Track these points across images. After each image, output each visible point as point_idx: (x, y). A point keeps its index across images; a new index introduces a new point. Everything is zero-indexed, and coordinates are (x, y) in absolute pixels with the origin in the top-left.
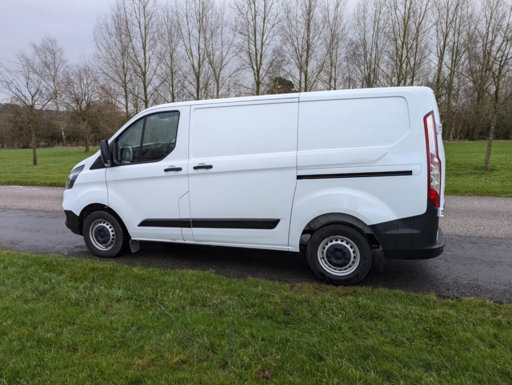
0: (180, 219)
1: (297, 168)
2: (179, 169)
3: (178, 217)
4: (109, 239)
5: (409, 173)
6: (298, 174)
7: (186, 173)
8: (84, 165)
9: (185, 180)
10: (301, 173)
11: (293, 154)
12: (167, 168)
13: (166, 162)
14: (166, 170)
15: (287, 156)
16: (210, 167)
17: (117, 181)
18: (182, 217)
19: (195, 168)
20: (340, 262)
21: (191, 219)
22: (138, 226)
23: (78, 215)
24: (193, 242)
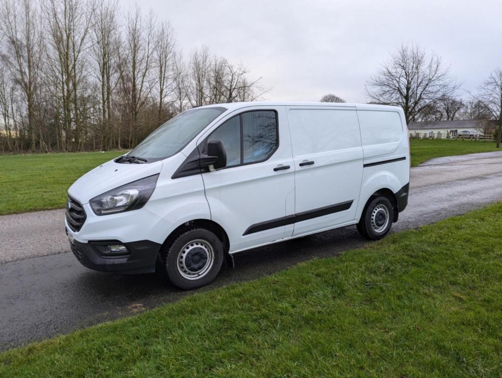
0: (286, 216)
1: (364, 159)
2: (288, 167)
4: (206, 262)
5: (404, 158)
6: (364, 164)
9: (292, 177)
11: (359, 149)
12: (276, 167)
13: (276, 161)
14: (275, 170)
16: (312, 163)
19: (301, 165)
20: (382, 222)
21: (296, 215)
22: (243, 235)
23: (162, 243)
24: (291, 238)
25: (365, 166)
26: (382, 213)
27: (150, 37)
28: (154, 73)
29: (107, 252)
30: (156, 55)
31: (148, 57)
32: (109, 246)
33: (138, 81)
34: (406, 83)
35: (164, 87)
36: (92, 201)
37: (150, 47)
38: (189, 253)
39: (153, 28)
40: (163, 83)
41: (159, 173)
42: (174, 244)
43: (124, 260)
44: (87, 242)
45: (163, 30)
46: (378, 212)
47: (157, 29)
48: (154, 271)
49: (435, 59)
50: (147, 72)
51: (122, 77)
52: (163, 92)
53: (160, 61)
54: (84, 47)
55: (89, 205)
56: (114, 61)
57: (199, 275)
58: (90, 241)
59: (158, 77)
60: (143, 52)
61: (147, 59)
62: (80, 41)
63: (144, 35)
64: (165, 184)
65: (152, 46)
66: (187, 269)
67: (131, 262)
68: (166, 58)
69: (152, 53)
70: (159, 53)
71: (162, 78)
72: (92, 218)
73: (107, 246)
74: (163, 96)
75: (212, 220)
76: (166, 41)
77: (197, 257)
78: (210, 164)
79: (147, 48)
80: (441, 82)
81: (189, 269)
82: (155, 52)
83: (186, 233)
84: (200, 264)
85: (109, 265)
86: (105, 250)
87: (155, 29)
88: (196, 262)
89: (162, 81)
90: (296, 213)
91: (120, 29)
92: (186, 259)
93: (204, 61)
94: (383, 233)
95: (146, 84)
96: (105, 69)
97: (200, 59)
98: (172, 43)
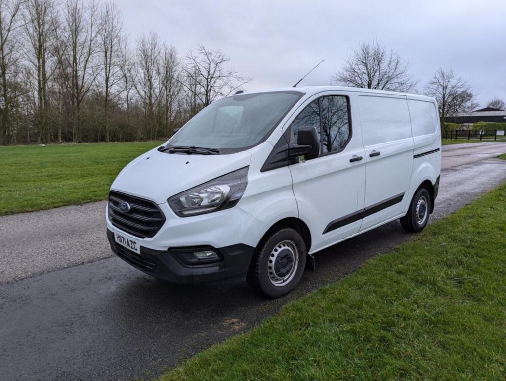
1: (414, 150)
2: (361, 159)
3: (356, 211)
4: (292, 265)
5: (438, 150)
6: (415, 154)
7: (365, 162)
9: (363, 169)
12: (351, 158)
14: (351, 161)
16: (379, 154)
17: (306, 182)
19: (371, 156)
20: (423, 214)
21: (364, 209)
22: (323, 234)
23: (255, 246)
24: (357, 234)
25: (415, 157)
26: (423, 205)
27: (93, 18)
28: (98, 58)
29: (193, 260)
30: (99, 39)
31: (91, 41)
32: (195, 254)
33: (80, 67)
34: (368, 80)
35: (111, 74)
36: (169, 200)
37: (93, 29)
38: (278, 256)
39: (97, 9)
40: (109, 70)
41: (248, 166)
43: (215, 269)
44: (166, 250)
45: (108, 12)
46: (421, 204)
47: (100, 11)
48: (245, 279)
49: (394, 57)
50: (91, 57)
51: (60, 62)
52: (109, 79)
53: (105, 46)
54: (14, 25)
55: (167, 204)
56: (50, 43)
57: (284, 281)
58: (170, 249)
59: (103, 63)
60: (85, 34)
61: (90, 42)
62: (10, 17)
63: (86, 16)
64: (254, 176)
65: (95, 29)
66: (276, 275)
67: (223, 270)
68: (112, 43)
69: (96, 36)
70: (103, 37)
71: (108, 65)
72: (173, 221)
73: (193, 253)
74: (109, 85)
75: (300, 218)
76: (111, 24)
77: (285, 260)
78: (301, 155)
79: (90, 30)
80: (400, 80)
81: (278, 275)
82: (99, 36)
83: (276, 234)
84: (287, 268)
85: (196, 275)
86: (192, 259)
87: (99, 10)
88: (284, 266)
89: (108, 68)
90: (365, 207)
91: (58, 8)
92: (275, 263)
93: (153, 49)
94: (423, 225)
95: (89, 71)
96: (40, 52)
97: (148, 46)
98: (118, 27)
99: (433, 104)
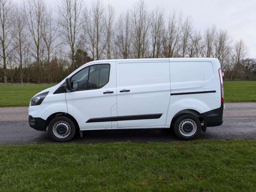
0: (111, 117)
1: (171, 90)
2: (112, 92)
3: (110, 116)
4: (66, 131)
5: (215, 92)
6: (171, 93)
7: (116, 94)
8: (49, 92)
9: (115, 97)
10: (172, 92)
11: (168, 84)
13: (104, 89)
14: (104, 93)
15: (166, 85)
16: (129, 91)
17: (73, 99)
18: (112, 116)
19: (121, 91)
20: (189, 130)
22: (86, 123)
23: (46, 120)
24: (117, 128)
25: (172, 94)
26: (189, 124)
35: (185, 50)
37: (179, 30)
38: (59, 126)
42: (51, 121)
43: (34, 124)
46: (185, 124)
61: (177, 36)
63: (176, 25)
64: (51, 96)
68: (188, 34)
70: (184, 32)
75: (68, 113)
76: (188, 26)
77: (62, 129)
79: (177, 31)
84: (63, 132)
88: (61, 131)
89: (185, 47)
90: (118, 116)
92: (57, 128)
94: (192, 137)
99: (210, 62)
